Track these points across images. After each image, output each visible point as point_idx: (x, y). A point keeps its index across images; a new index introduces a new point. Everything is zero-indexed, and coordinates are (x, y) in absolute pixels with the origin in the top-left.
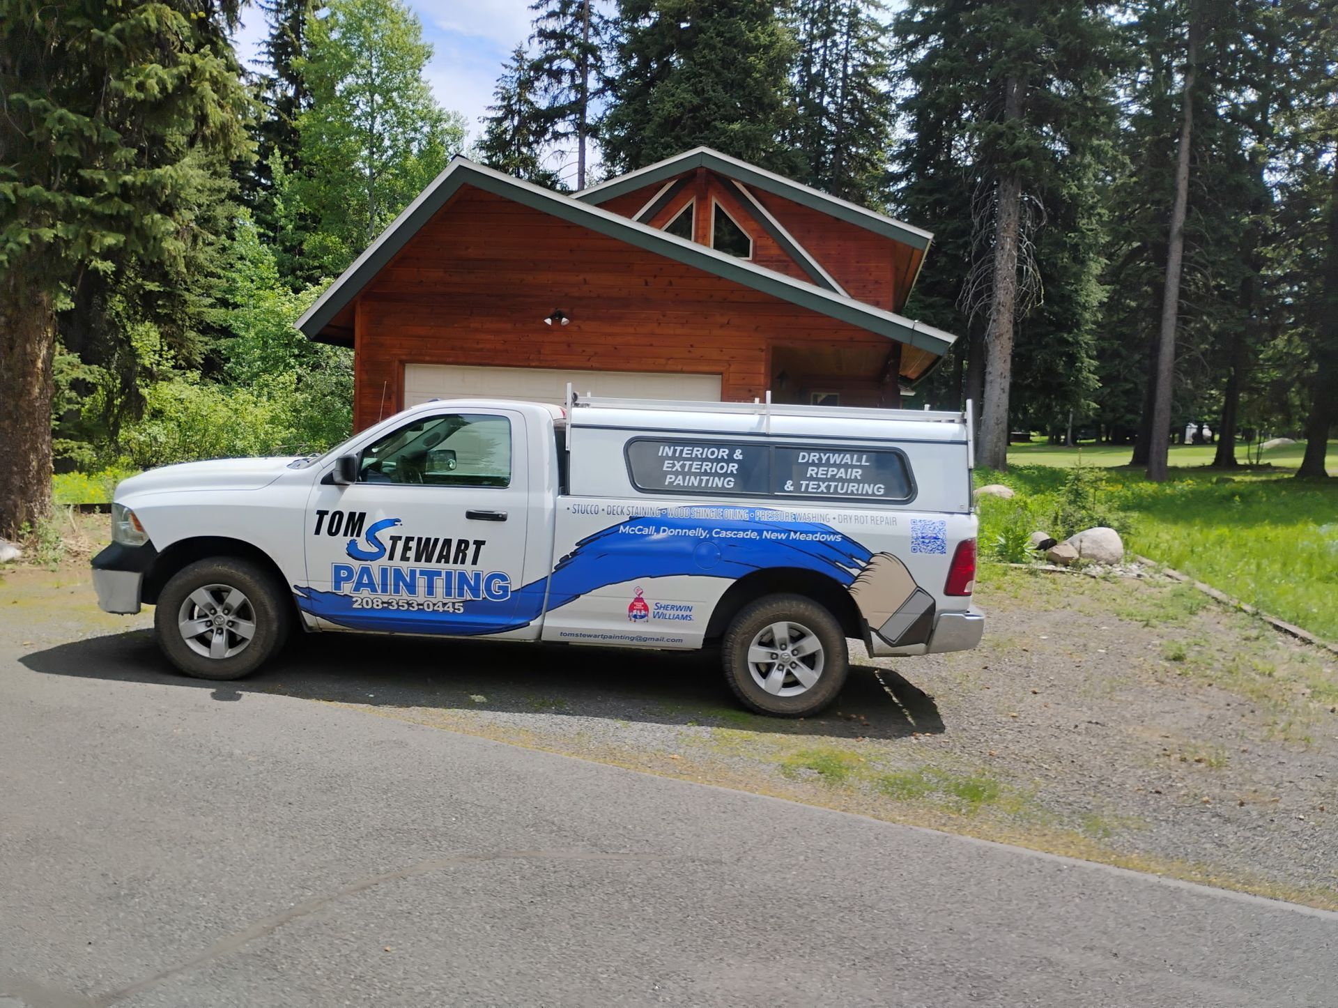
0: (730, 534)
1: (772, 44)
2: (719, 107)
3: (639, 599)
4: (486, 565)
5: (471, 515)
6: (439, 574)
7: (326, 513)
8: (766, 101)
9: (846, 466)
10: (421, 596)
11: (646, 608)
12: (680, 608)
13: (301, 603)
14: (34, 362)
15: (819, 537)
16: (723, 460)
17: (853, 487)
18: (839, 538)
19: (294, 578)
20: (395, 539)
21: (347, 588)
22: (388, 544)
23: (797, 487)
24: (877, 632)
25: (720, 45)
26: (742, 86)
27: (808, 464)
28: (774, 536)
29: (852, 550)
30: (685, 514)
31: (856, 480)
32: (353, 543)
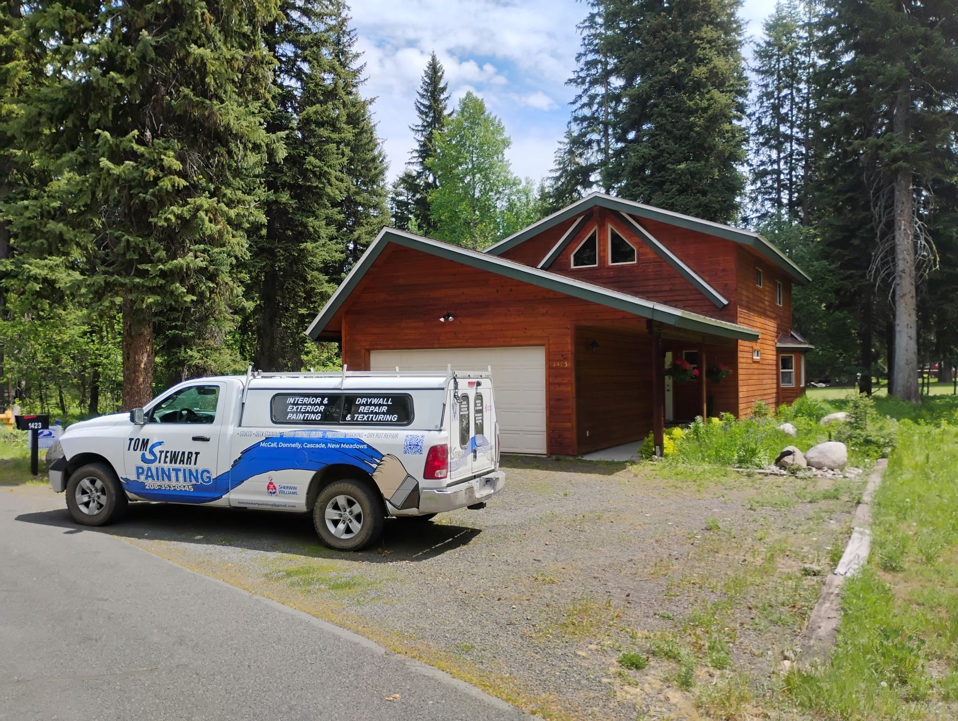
0: (312, 446)
1: (710, 105)
2: (671, 155)
3: (271, 483)
4: (201, 465)
5: (195, 439)
6: (180, 470)
7: (133, 439)
8: (706, 145)
9: (380, 405)
10: (173, 482)
11: (275, 488)
12: (291, 488)
13: (125, 486)
14: (139, 365)
15: (356, 446)
16: (318, 404)
17: (381, 417)
18: (365, 447)
19: (121, 474)
20: (161, 452)
21: (142, 478)
22: (158, 455)
23: (353, 417)
24: (389, 501)
25: (668, 113)
26: (687, 138)
27: (360, 405)
28: (333, 446)
29: (373, 453)
30: (291, 435)
31: (383, 413)
32: (143, 455)
